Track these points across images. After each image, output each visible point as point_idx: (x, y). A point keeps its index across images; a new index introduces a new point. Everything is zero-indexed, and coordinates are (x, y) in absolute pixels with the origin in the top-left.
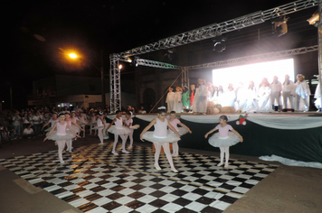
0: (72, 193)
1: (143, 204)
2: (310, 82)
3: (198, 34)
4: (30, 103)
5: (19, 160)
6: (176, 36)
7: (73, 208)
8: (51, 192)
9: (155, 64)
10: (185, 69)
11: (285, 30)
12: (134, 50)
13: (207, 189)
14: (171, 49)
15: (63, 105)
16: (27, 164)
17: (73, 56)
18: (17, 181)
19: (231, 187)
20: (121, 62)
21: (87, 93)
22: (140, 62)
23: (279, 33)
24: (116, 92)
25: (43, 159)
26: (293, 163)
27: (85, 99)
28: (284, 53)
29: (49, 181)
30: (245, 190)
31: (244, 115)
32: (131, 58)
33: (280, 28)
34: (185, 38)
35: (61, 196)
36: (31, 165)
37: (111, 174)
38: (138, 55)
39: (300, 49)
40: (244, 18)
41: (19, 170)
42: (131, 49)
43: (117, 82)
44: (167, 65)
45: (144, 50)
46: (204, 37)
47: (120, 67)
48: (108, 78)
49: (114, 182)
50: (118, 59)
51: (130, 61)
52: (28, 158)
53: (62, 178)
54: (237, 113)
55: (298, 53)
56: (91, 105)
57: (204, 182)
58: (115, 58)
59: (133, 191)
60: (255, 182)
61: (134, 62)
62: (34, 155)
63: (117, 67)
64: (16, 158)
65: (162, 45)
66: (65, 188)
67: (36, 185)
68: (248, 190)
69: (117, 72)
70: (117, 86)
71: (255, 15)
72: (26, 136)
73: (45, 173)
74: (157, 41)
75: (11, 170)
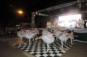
0: (25, 48)
1: (44, 51)
2: (85, 20)
3: (56, 7)
4: (8, 25)
5: (8, 40)
6: (50, 8)
7: (26, 52)
8: (19, 48)
9: (43, 15)
10: (51, 16)
11: (80, 7)
12: (38, 11)
13: (60, 48)
14: (49, 11)
15: (17, 25)
16: (11, 41)
17: (21, 12)
18: (9, 45)
19: (66, 47)
20: (35, 14)
21: (24, 22)
22: (40, 14)
23: (79, 7)
24: (33, 22)
25: (15, 39)
26: (81, 41)
27: (24, 24)
28: (79, 13)
29: (18, 45)
30: (69, 48)
31: (68, 29)
32: (37, 13)
33: (79, 6)
34: (53, 8)
35: (22, 49)
36: (12, 41)
37: (34, 44)
38: (39, 13)
39: (83, 12)
40: (69, 3)
41: (10, 42)
42: (37, 11)
43: (33, 19)
44: (47, 15)
45: (41, 11)
46: (58, 8)
47: (34, 15)
48: (31, 18)
49: (35, 45)
50: (34, 13)
51: (37, 14)
52: (11, 39)
53: (21, 44)
54: (66, 28)
55: (82, 13)
56: (25, 26)
57: (59, 46)
58: (33, 13)
59: (40, 48)
60: (72, 46)
61: (38, 14)
62: (12, 38)
63: (34, 16)
64: (8, 39)
65: (46, 10)
66: (23, 47)
67: (15, 46)
68: (70, 48)
69: (33, 17)
70: (34, 21)
71: (72, 2)
72: (9, 33)
73: (16, 43)
74: (45, 9)
75: (7, 42)
